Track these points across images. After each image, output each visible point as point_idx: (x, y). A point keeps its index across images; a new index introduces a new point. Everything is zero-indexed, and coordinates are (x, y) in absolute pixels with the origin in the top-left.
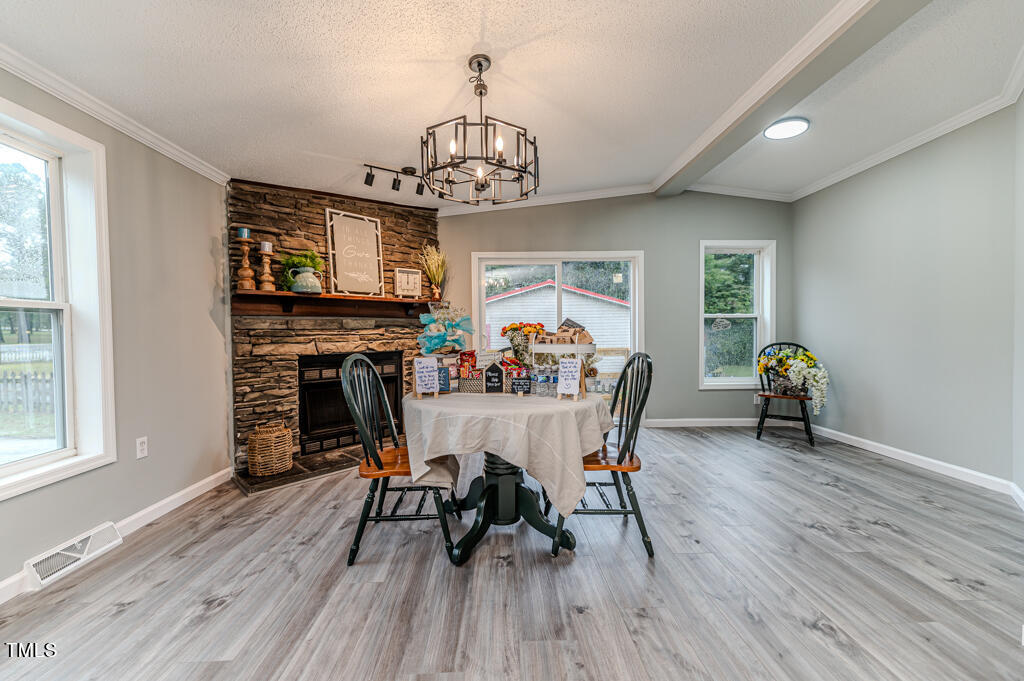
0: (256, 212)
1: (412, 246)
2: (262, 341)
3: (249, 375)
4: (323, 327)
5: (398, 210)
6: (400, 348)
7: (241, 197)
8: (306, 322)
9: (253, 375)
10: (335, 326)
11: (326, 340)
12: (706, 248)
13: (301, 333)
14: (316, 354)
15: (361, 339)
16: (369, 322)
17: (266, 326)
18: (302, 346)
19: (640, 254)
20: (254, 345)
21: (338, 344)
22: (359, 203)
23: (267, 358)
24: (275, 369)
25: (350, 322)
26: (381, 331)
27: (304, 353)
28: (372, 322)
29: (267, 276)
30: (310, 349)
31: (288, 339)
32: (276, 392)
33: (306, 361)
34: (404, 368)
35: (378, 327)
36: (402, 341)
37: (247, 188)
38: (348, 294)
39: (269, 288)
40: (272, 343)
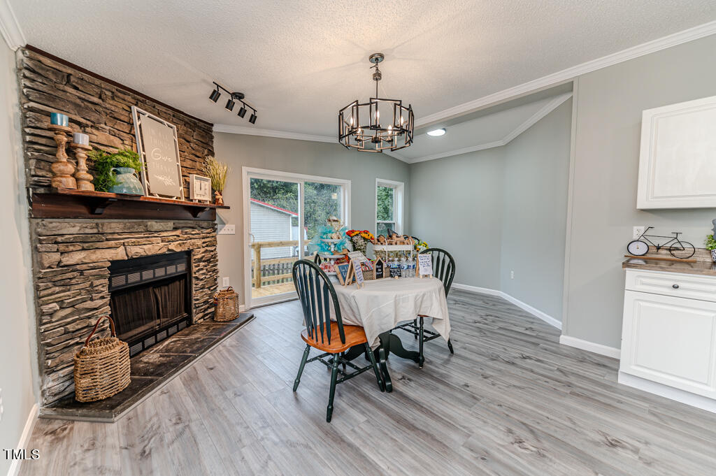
0: (60, 94)
1: (198, 155)
2: (71, 248)
3: (57, 289)
4: (131, 230)
5: (186, 119)
6: (191, 248)
7: (40, 71)
8: (115, 225)
9: (61, 288)
10: (141, 228)
11: (134, 244)
12: (378, 183)
13: (110, 237)
14: (126, 258)
15: (162, 241)
16: (169, 223)
17: (75, 230)
18: (112, 251)
19: (349, 182)
20: (62, 253)
21: (144, 247)
22: (158, 106)
23: (78, 267)
24: (87, 279)
25: (154, 225)
26: (178, 232)
27: (115, 259)
28: (170, 224)
29: (84, 173)
30: (120, 254)
31: (99, 245)
32: (89, 304)
33: (117, 267)
34: (194, 265)
35: (175, 229)
36: (193, 241)
37: (48, 62)
38: (158, 197)
39: (87, 187)
40: (83, 249)
